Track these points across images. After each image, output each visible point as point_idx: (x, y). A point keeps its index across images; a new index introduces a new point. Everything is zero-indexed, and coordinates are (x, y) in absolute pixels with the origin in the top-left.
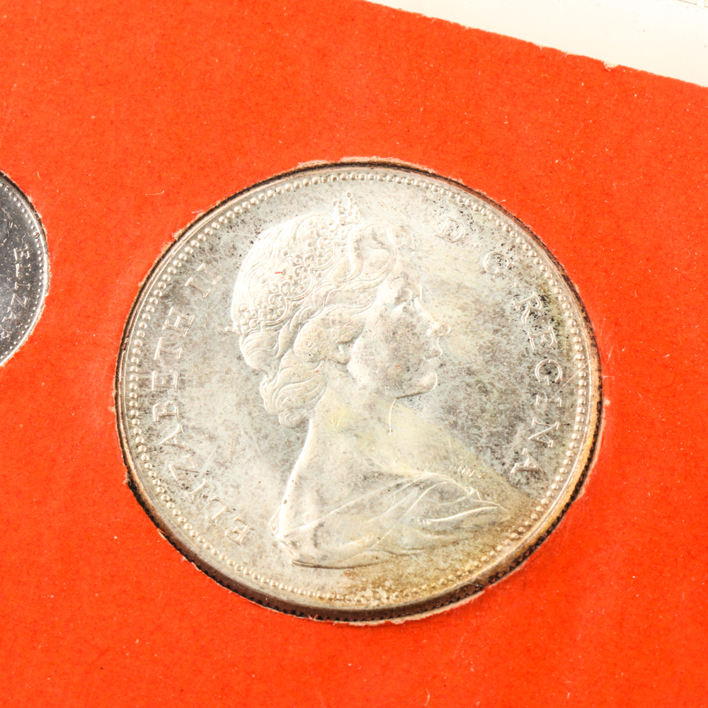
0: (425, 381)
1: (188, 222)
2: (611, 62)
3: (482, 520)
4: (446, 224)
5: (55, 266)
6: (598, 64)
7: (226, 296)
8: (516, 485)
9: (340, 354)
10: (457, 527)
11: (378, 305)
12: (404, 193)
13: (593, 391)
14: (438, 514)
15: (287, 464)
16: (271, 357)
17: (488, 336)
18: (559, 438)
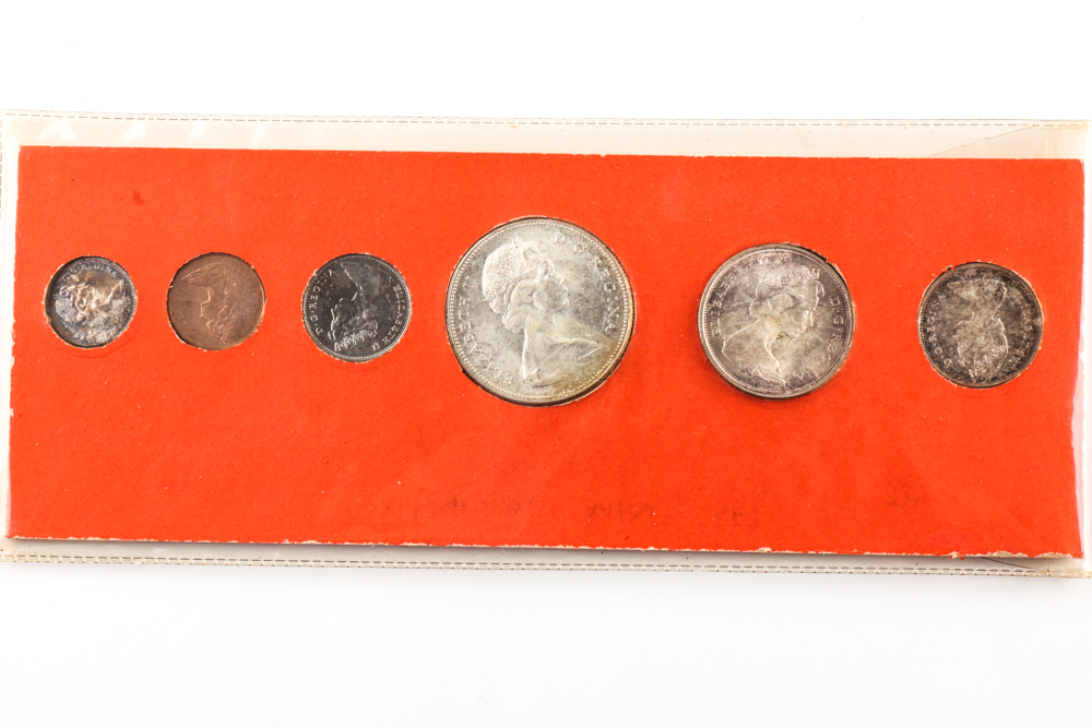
0: (564, 303)
1: (457, 260)
2: (603, 154)
3: (599, 353)
4: (556, 238)
5: (412, 291)
6: (599, 156)
7: (480, 288)
8: (609, 336)
9: (529, 300)
10: (590, 357)
11: (538, 276)
12: (538, 230)
13: (629, 291)
14: (582, 354)
15: (520, 349)
16: (503, 308)
17: (583, 279)
18: (621, 314)
